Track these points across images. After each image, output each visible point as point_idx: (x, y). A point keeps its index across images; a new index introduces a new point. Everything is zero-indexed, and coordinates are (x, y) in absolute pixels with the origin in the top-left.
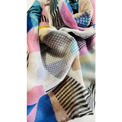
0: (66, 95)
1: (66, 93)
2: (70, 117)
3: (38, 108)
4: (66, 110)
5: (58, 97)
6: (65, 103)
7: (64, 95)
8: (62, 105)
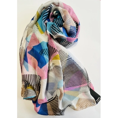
0: (55, 106)
1: (56, 105)
2: (54, 114)
3: (41, 107)
4: (53, 111)
5: (51, 105)
6: (54, 109)
7: (54, 105)
8: (53, 110)
